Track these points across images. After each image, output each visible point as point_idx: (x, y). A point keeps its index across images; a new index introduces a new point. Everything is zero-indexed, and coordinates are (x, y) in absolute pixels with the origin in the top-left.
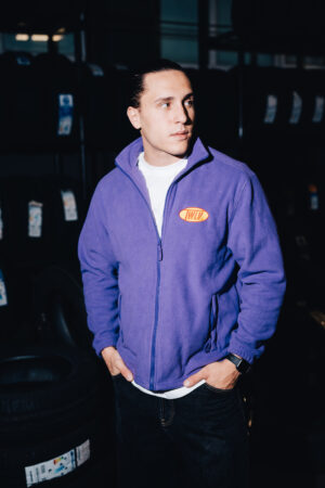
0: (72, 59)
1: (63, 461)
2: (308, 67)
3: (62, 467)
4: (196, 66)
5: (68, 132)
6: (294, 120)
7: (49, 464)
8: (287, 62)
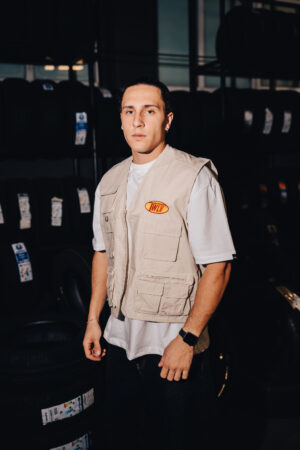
0: (87, 84)
1: (72, 405)
3: (71, 409)
4: (187, 89)
5: (83, 142)
6: (267, 131)
7: (60, 407)
8: (262, 85)
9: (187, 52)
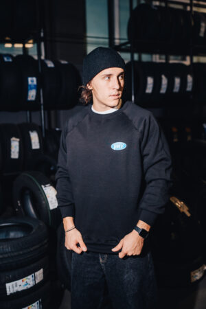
0: (36, 58)
1: (27, 280)
2: (171, 62)
3: (27, 284)
6: (163, 91)
7: (19, 282)
8: (160, 59)
9: (107, 36)
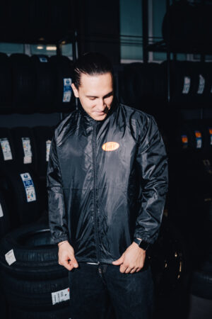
0: (71, 58)
4: (142, 61)
5: (69, 100)
6: (200, 91)
7: (65, 291)
8: (194, 58)
9: (141, 35)
